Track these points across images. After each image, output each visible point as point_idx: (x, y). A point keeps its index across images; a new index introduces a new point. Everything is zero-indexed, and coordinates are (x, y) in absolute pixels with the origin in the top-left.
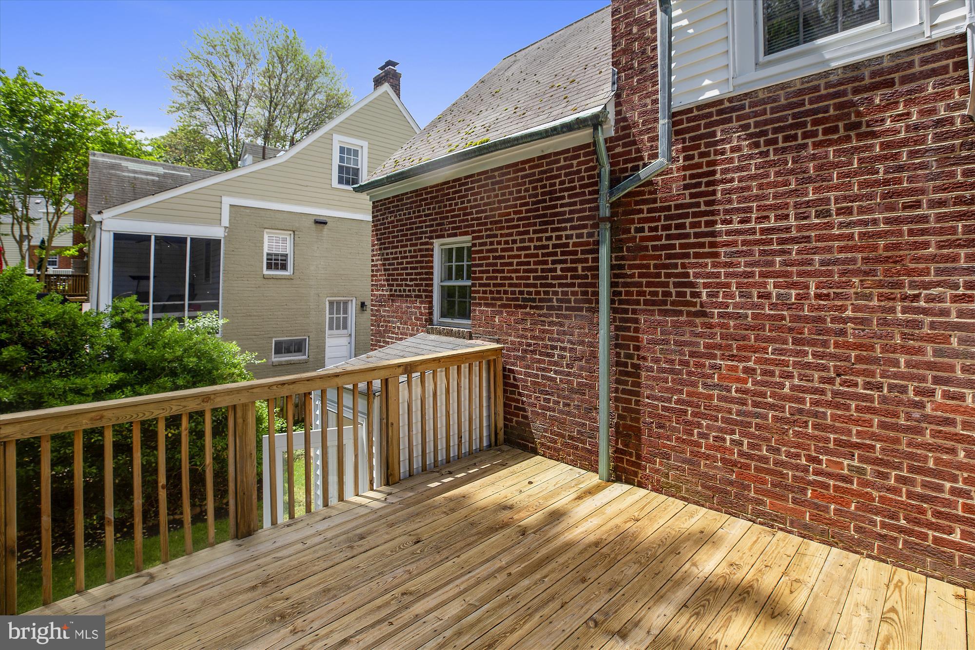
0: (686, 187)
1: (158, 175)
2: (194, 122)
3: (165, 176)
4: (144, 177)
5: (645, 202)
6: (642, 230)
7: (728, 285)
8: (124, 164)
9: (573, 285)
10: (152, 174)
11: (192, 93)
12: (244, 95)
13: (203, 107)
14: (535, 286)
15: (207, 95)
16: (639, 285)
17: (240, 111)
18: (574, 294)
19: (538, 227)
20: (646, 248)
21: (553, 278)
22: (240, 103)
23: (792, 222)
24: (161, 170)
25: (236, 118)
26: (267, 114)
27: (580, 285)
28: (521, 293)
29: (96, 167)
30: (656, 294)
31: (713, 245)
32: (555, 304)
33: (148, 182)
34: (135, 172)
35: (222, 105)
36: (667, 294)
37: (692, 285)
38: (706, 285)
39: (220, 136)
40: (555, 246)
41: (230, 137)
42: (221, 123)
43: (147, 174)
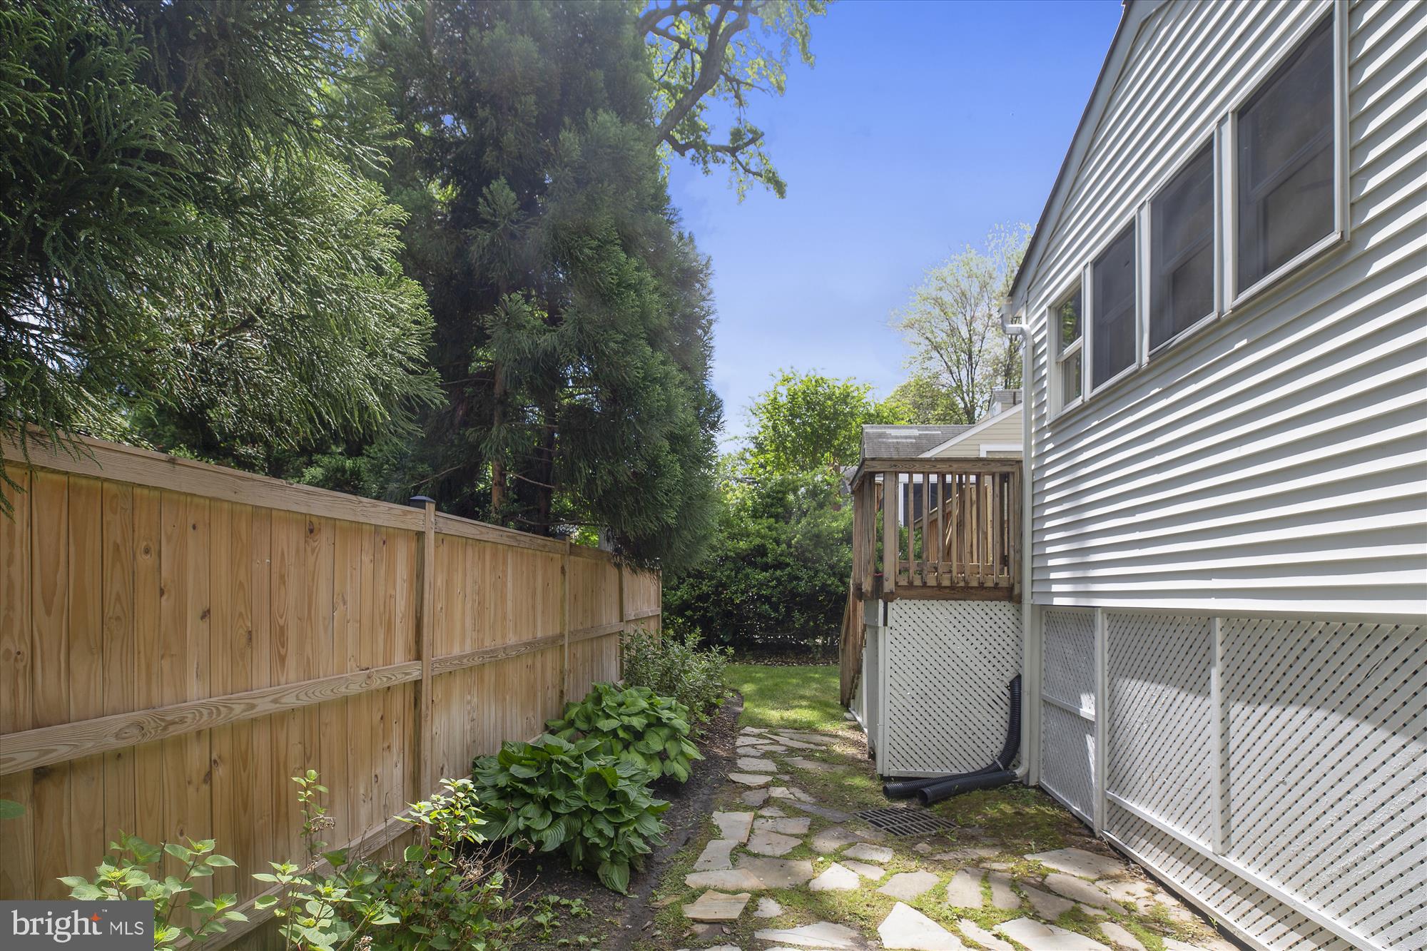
1: (915, 438)
2: (926, 374)
3: (920, 437)
4: (904, 440)
8: (888, 431)
10: (910, 437)
11: (922, 340)
12: (979, 326)
13: (935, 354)
15: (938, 340)
17: (975, 349)
22: (975, 338)
24: (916, 432)
25: (970, 358)
26: (1007, 344)
29: (870, 438)
33: (907, 445)
34: (896, 437)
35: (953, 345)
39: (954, 385)
41: (964, 382)
42: (955, 369)
43: (906, 437)
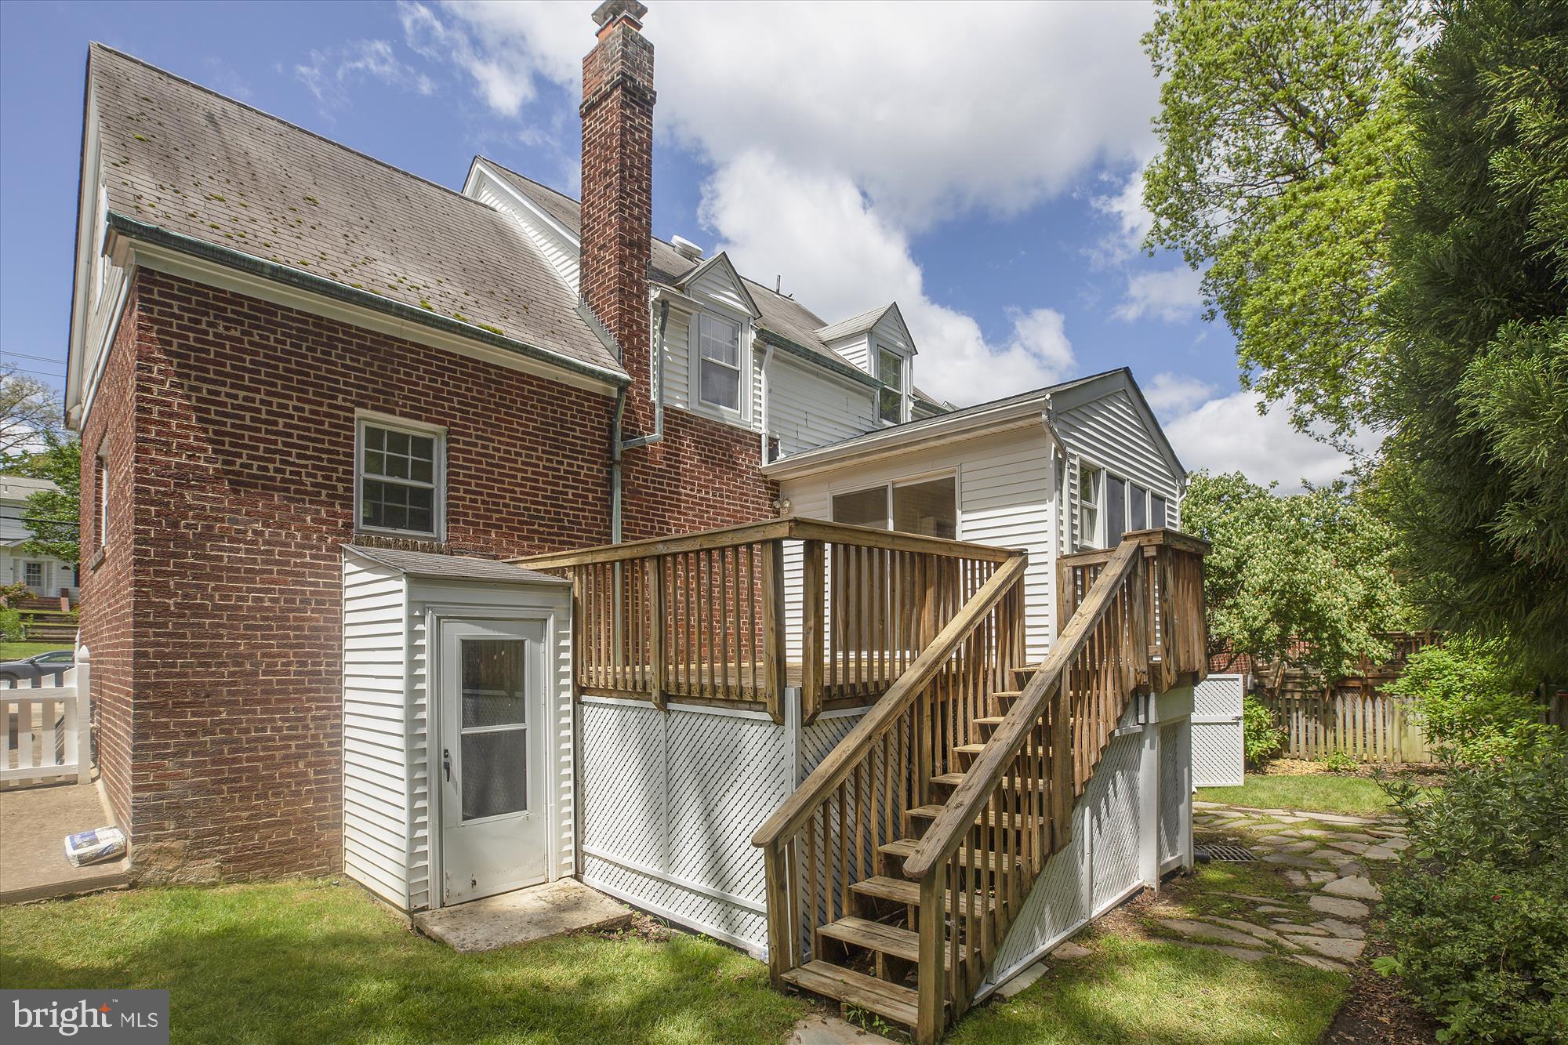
0: (665, 459)
5: (640, 459)
6: (637, 479)
7: (684, 526)
9: (584, 510)
14: (544, 504)
16: (636, 518)
18: (584, 517)
19: (547, 448)
20: (641, 492)
21: (564, 500)
23: (710, 496)
27: (590, 511)
28: (527, 509)
30: (646, 526)
31: (678, 500)
32: (566, 524)
36: (653, 527)
37: (667, 523)
38: (675, 525)
40: (566, 472)
